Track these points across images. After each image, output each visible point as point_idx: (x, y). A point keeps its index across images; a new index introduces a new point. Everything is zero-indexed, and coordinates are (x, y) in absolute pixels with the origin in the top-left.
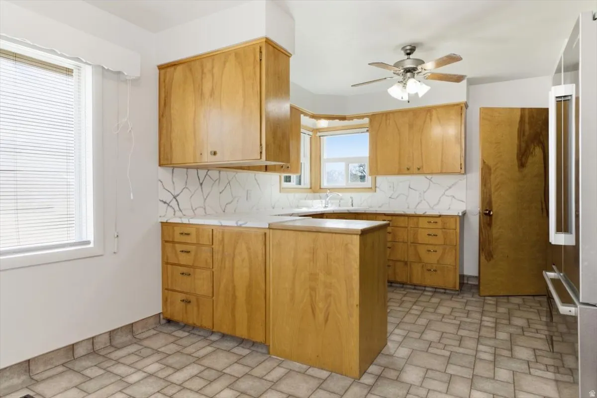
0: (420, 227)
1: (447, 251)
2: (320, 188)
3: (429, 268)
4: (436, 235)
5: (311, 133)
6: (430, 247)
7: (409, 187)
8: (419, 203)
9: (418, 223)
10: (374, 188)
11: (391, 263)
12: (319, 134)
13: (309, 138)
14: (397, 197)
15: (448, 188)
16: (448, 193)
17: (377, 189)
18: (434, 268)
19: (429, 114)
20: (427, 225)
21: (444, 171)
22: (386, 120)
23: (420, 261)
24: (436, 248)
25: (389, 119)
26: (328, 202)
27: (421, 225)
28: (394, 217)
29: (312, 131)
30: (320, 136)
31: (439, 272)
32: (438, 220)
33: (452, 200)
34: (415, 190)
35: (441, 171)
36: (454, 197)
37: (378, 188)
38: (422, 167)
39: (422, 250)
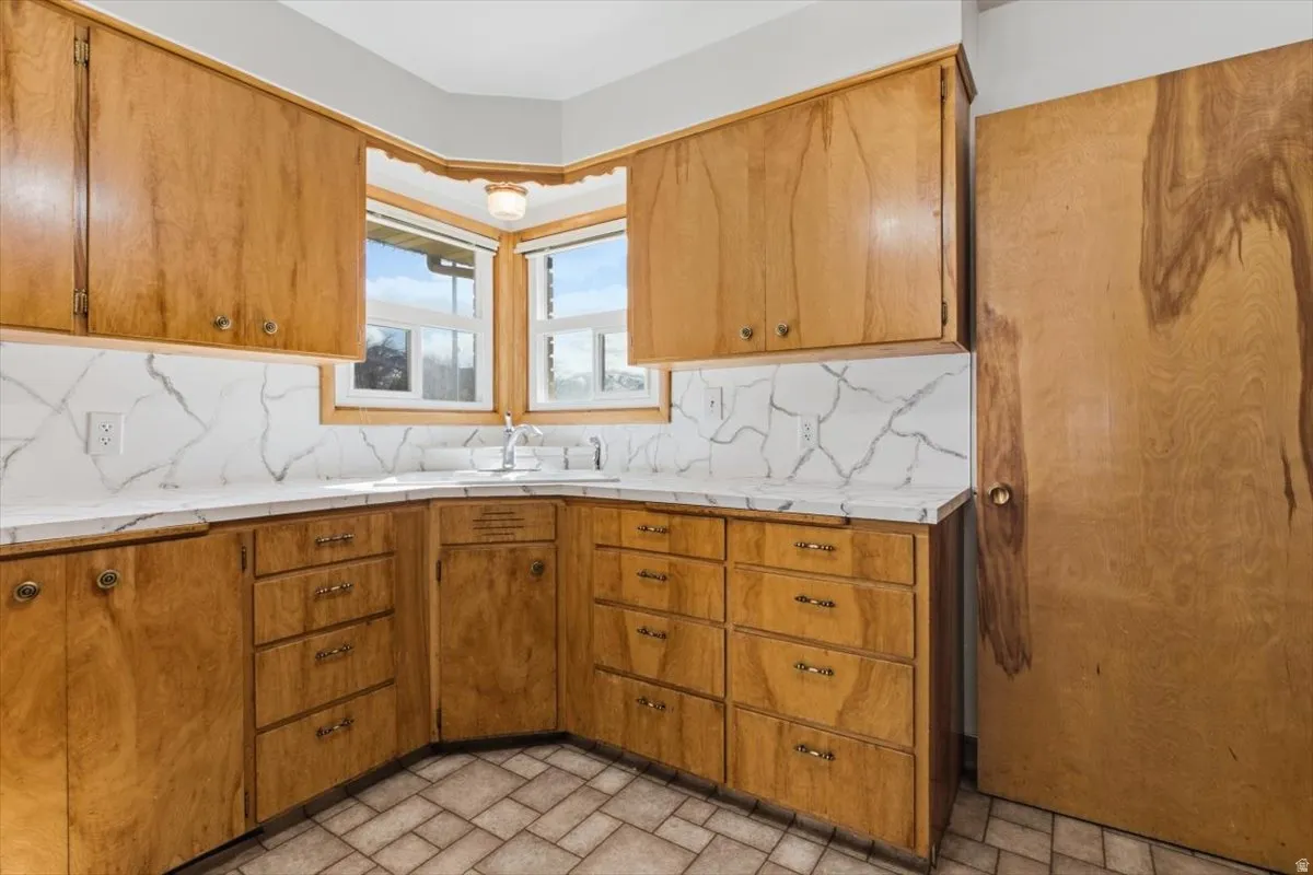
0: (767, 563)
1: (874, 675)
2: (527, 412)
3: (803, 740)
4: (831, 605)
5: (495, 245)
6: (810, 654)
7: (772, 404)
8: (802, 460)
9: (759, 546)
10: (664, 410)
11: (669, 697)
12: (522, 247)
13: (491, 260)
14: (735, 437)
15: (902, 404)
16: (902, 423)
17: (675, 411)
18: (823, 744)
19: (818, 121)
20: (792, 559)
21: (876, 337)
22: (678, 164)
23: (769, 704)
24: (833, 658)
25: (687, 161)
26: (512, 454)
27: (770, 557)
28: (677, 520)
29: (500, 239)
30: (524, 254)
31: (844, 764)
32: (841, 538)
33: (917, 448)
34: (790, 414)
35: (865, 338)
36: (924, 438)
37: (679, 407)
38: (797, 322)
39: (779, 661)
